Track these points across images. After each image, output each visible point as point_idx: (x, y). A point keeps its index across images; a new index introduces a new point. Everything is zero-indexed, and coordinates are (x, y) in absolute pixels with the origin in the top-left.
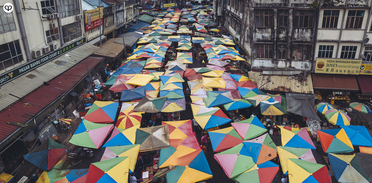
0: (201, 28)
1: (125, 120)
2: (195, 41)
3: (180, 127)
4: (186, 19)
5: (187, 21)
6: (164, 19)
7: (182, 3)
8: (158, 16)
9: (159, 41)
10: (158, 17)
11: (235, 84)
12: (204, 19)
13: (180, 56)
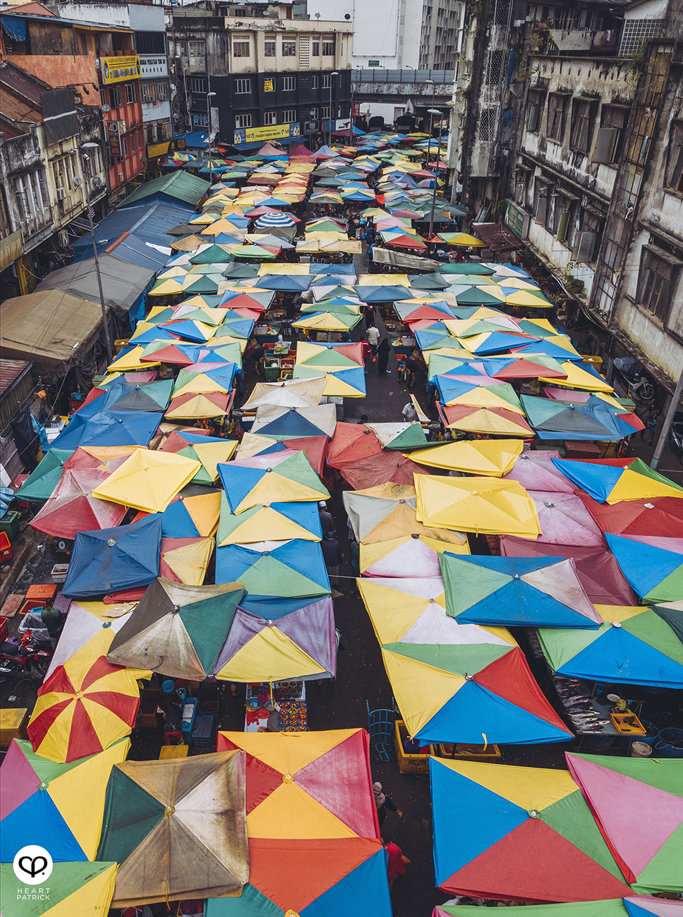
0: (401, 231)
1: (64, 720)
2: (371, 291)
3: (304, 771)
4: (334, 188)
5: (337, 198)
6: (243, 189)
7: (319, 125)
8: (224, 176)
9: (226, 287)
10: (225, 180)
11: (587, 518)
12: (410, 192)
13: (309, 361)
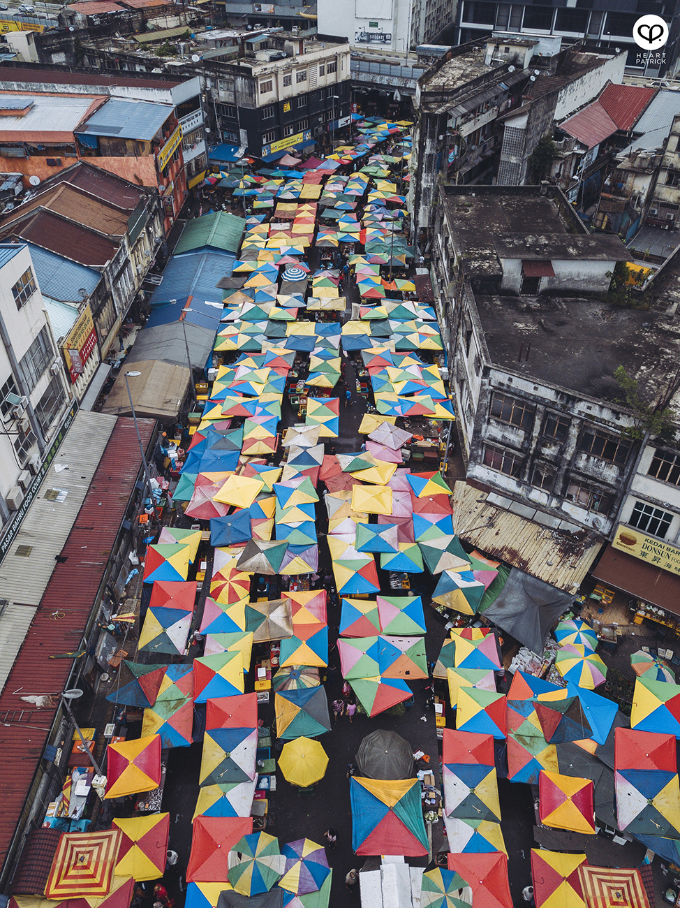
1: (226, 589)
3: (307, 604)
5: (335, 239)
6: (272, 226)
7: (325, 127)
9: (267, 347)
11: (410, 504)
13: (314, 413)
